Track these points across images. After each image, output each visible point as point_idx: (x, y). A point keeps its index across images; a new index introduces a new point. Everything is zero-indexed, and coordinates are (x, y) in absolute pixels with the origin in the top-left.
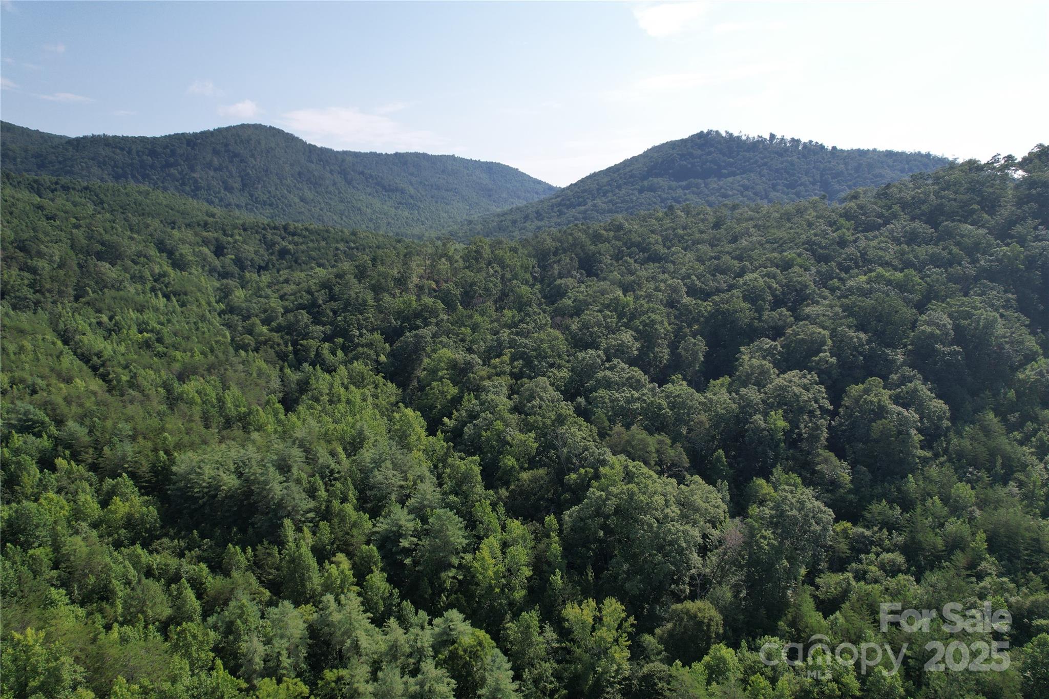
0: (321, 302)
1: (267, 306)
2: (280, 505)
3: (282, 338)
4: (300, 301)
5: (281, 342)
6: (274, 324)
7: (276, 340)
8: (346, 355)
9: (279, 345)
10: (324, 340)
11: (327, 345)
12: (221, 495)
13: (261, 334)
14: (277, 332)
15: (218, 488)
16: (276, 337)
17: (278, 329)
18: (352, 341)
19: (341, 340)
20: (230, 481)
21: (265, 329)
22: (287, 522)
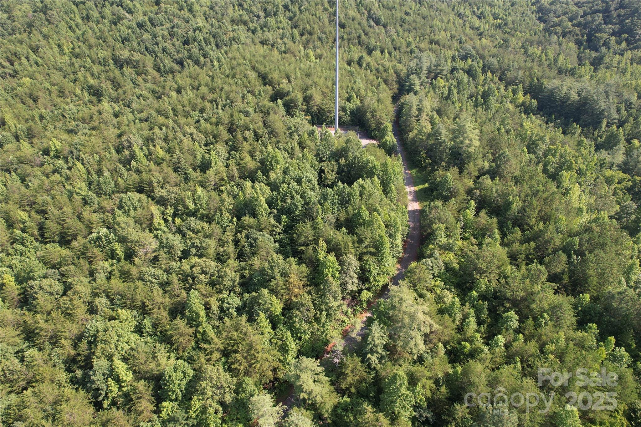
0: (612, 8)
1: (568, 10)
2: (601, 113)
3: (581, 31)
4: (596, 7)
5: (579, 33)
6: (575, 22)
7: (577, 32)
8: (628, 46)
9: (577, 35)
10: (612, 35)
11: (614, 38)
12: (569, 102)
13: (567, 27)
14: (578, 27)
15: (568, 98)
16: (577, 30)
17: (579, 25)
18: (634, 37)
19: (626, 35)
20: (574, 97)
21: (570, 24)
22: (605, 121)
